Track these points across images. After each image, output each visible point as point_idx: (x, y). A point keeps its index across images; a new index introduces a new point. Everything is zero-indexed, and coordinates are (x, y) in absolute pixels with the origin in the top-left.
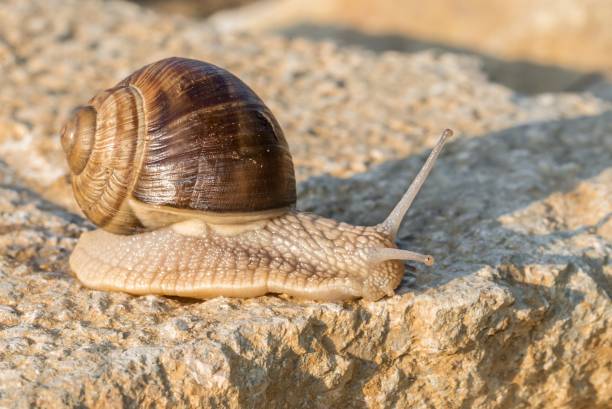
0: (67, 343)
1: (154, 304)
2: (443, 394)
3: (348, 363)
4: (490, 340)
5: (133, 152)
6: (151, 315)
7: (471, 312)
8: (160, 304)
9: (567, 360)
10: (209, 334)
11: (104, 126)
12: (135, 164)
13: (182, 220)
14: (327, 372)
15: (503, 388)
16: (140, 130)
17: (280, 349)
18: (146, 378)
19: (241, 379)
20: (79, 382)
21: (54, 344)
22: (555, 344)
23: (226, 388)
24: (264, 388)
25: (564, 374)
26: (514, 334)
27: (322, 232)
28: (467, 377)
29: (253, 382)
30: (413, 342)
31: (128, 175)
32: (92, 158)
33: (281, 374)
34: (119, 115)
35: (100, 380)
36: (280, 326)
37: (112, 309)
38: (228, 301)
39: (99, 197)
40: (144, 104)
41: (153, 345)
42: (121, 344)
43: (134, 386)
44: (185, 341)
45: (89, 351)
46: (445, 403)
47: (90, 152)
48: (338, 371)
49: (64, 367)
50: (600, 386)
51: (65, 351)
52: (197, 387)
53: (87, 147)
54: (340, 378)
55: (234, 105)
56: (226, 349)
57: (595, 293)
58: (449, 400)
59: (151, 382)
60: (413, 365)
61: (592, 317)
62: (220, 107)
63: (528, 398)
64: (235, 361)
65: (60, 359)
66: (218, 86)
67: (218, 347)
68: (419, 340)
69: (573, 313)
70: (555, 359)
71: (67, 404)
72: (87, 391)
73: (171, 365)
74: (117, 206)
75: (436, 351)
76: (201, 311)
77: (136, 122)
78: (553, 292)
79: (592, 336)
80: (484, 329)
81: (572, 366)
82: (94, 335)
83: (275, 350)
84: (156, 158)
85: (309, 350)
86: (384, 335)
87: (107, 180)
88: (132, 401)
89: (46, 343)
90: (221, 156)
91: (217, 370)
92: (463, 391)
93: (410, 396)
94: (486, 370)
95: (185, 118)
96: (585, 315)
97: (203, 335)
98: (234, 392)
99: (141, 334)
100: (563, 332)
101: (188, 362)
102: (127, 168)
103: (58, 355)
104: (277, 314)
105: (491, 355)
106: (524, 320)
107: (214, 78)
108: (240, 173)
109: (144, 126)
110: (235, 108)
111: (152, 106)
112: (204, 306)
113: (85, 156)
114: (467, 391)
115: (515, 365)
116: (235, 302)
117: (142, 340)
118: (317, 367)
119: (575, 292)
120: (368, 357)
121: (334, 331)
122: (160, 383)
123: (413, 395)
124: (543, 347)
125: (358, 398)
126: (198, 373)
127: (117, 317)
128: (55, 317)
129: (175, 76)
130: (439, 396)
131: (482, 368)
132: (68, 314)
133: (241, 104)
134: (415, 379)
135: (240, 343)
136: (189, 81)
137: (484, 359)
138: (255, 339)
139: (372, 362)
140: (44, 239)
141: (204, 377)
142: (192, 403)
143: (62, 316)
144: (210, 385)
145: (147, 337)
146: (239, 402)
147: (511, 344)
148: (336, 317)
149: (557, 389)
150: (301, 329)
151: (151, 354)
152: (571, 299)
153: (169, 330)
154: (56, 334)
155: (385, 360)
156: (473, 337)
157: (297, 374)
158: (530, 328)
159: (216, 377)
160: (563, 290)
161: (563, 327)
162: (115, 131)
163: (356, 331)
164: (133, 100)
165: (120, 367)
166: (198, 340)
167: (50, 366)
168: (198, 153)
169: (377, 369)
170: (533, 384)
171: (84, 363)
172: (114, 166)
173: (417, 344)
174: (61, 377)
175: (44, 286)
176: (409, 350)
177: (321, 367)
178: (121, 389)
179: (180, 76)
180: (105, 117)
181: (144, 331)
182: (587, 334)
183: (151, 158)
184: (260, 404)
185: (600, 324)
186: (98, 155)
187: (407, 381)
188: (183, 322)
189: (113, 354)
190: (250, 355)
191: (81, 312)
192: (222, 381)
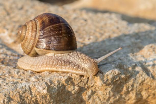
0: (7, 82)
1: (30, 73)
2: (103, 96)
3: (78, 88)
4: (115, 83)
5: (36, 36)
6: (29, 75)
7: (109, 76)
8: (32, 73)
9: (135, 88)
10: (42, 80)
11: (28, 29)
12: (36, 39)
13: (48, 53)
14: (73, 90)
15: (118, 95)
16: (37, 30)
17: (60, 84)
18: (26, 90)
19: (50, 91)
20: (9, 91)
21: (4, 82)
22: (132, 84)
23: (46, 93)
24: (56, 94)
25: (134, 92)
26: (121, 81)
27: (82, 57)
28: (109, 92)
29: (53, 92)
30: (95, 83)
31: (34, 41)
32: (25, 37)
33: (61, 90)
34: (32, 26)
35: (14, 91)
36: (61, 78)
37: (20, 74)
38: (49, 72)
39: (27, 47)
40: (39, 24)
41: (29, 82)
42: (20, 82)
43: (23, 92)
44: (37, 82)
45: (12, 83)
46: (103, 98)
47: (25, 36)
48: (75, 90)
49: (6, 87)
50: (144, 95)
51: (6, 84)
52: (39, 93)
53: (24, 35)
54: (76, 91)
55: (61, 24)
56: (47, 84)
57: (142, 71)
58: (104, 98)
59: (27, 91)
60: (95, 89)
61: (141, 78)
62: (58, 25)
63: (125, 97)
64: (49, 87)
65: (5, 85)
66: (57, 19)
67: (45, 83)
68: (96, 82)
69: (136, 76)
70: (132, 88)
71: (5, 96)
72: (10, 93)
73: (32, 87)
74: (32, 49)
75: (100, 85)
76: (42, 74)
77: (36, 28)
78: (131, 71)
79: (141, 82)
80: (113, 80)
81: (136, 90)
82: (14, 80)
83: (59, 84)
84: (41, 37)
85: (68, 84)
86: (88, 81)
87: (29, 43)
88: (22, 96)
89: (2, 82)
90: (58, 37)
91: (44, 89)
92: (108, 95)
93: (94, 96)
94: (114, 90)
95: (49, 27)
96: (139, 77)
97: (41, 80)
98: (48, 94)
99: (26, 80)
100: (134, 81)
101: (37, 87)
102: (34, 40)
103: (4, 84)
104: (60, 75)
105: (115, 86)
106: (123, 78)
107: (56, 17)
108: (62, 41)
109: (38, 29)
110: (61, 25)
111: (41, 24)
112: (42, 73)
113: (24, 37)
114: (109, 95)
115: (122, 89)
116: (50, 72)
117: (26, 81)
118: (70, 89)
119: (137, 71)
120: (83, 86)
121: (74, 80)
122: (29, 92)
123: (95, 96)
124: (129, 85)
125: (81, 97)
126: (39, 89)
127: (21, 75)
128: (5, 75)
129: (46, 17)
130: (102, 97)
131: (113, 90)
132: (9, 75)
133: (63, 24)
134: (96, 92)
135: (50, 82)
136: (50, 18)
137: (113, 87)
138: (54, 81)
139: (84, 88)
140: (6, 57)
141: (40, 90)
142: (37, 97)
143: (7, 75)
144: (42, 93)
145: (27, 80)
146: (50, 97)
147: (120, 84)
148: (75, 76)
149: (132, 95)
150: (66, 79)
151: (27, 84)
152: (136, 73)
153: (33, 79)
154: (5, 79)
155: (88, 87)
156: (110, 82)
157: (65, 90)
158: (125, 80)
159: (44, 91)
160: (134, 71)
161: (134, 80)
162: (31, 30)
163: (80, 80)
164: (36, 23)
165: (19, 87)
166: (40, 81)
167: (2, 87)
168: (52, 36)
169: (86, 89)
170: (126, 94)
171: (10, 86)
172: (31, 39)
173: (96, 83)
174: (4, 90)
175: (4, 68)
176: (94, 85)
177: (71, 89)
178: (19, 93)
179: (48, 17)
180: (29, 27)
181: (27, 79)
182: (140, 82)
183: (40, 37)
184: (55, 98)
185: (143, 79)
186: (27, 36)
187: (93, 93)
188: (37, 77)
189: (18, 84)
190: (53, 85)
191: (12, 74)
192: (45, 91)
